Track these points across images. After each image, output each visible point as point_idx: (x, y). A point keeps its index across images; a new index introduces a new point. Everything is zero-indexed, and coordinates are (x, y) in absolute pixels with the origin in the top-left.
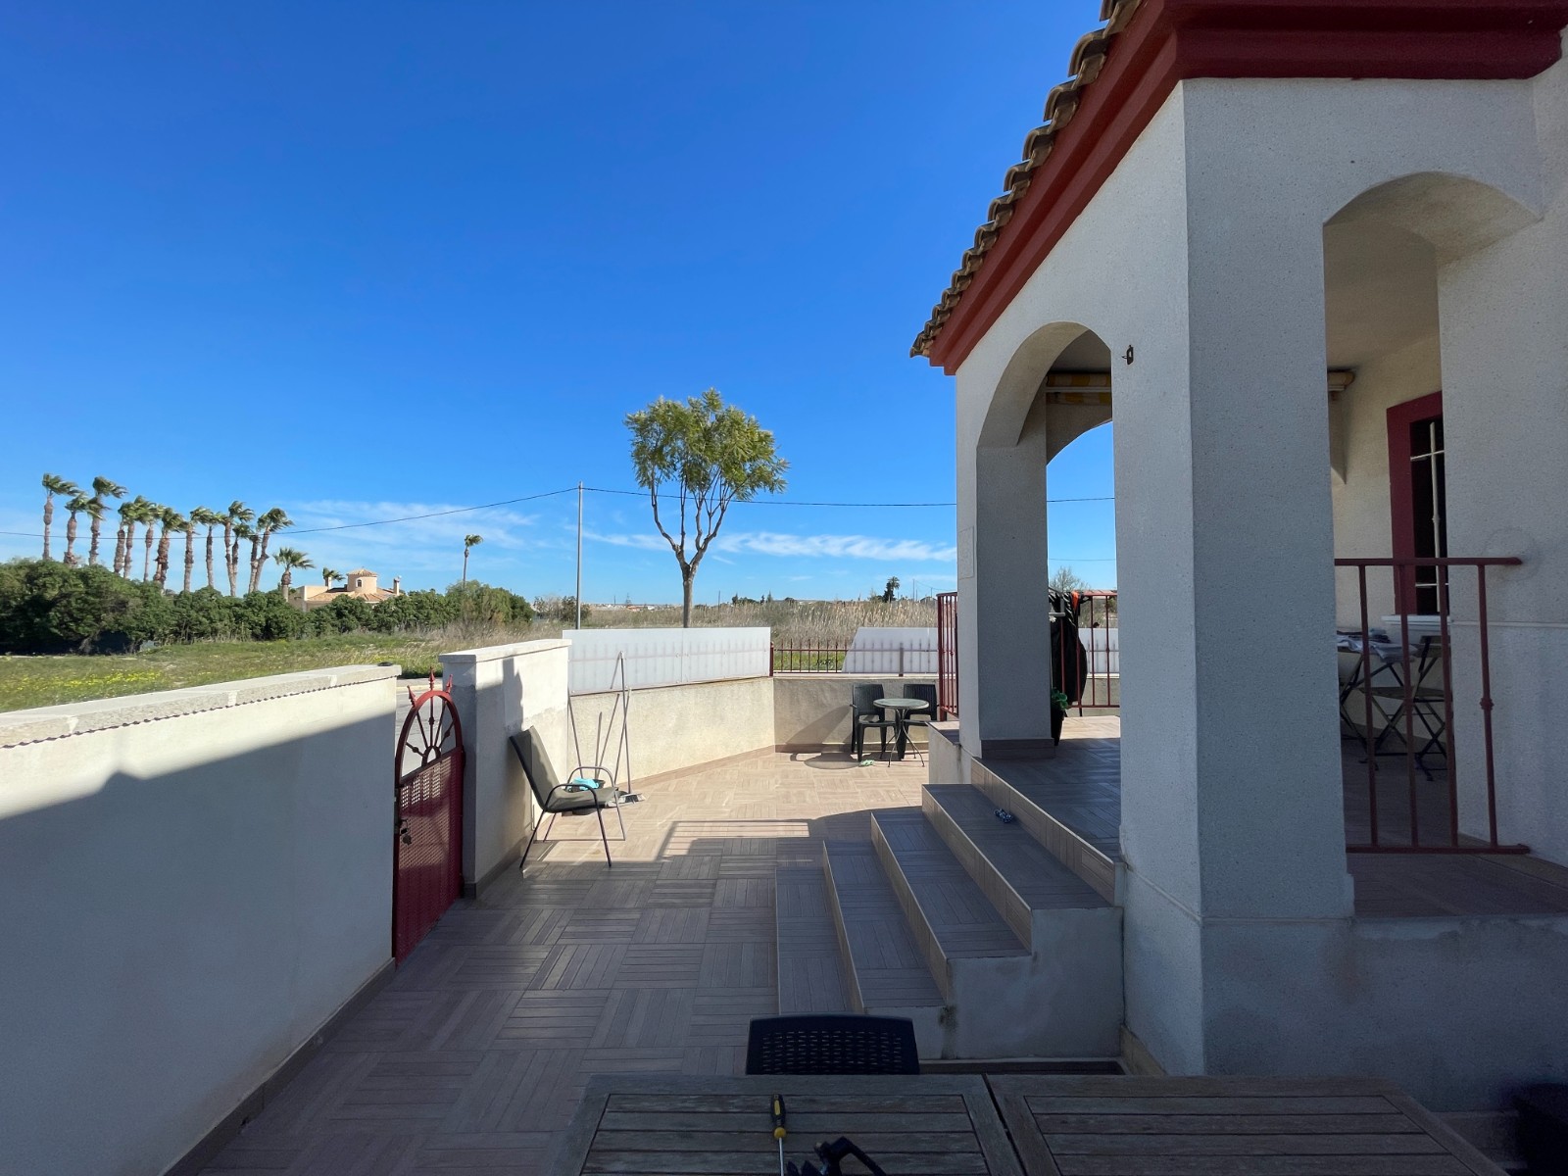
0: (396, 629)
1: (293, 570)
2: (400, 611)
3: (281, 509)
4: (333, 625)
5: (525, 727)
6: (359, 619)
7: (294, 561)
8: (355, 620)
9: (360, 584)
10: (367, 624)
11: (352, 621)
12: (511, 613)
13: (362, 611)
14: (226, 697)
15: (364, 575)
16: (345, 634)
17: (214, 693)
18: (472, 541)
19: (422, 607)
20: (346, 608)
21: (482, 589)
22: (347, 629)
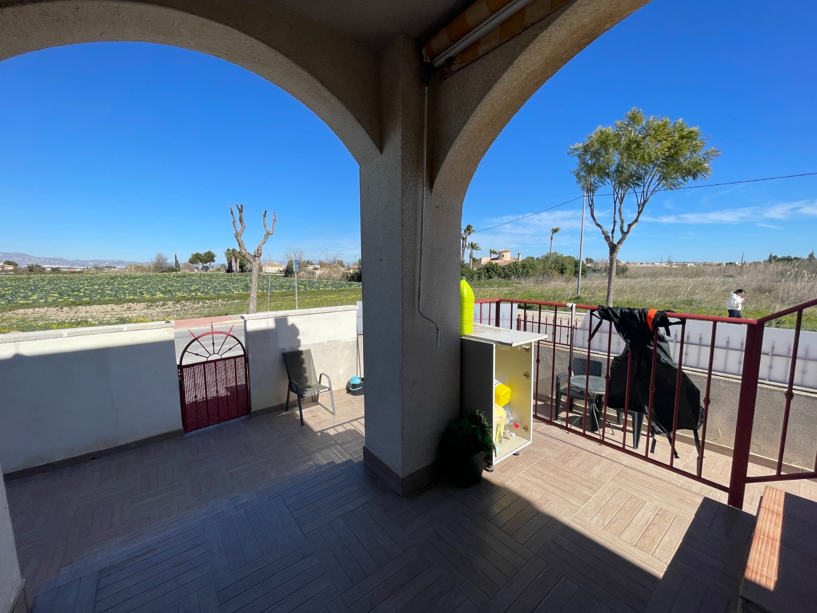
0: (513, 277)
1: (473, 251)
2: (515, 269)
3: (471, 225)
4: (485, 276)
5: (301, 349)
6: (496, 273)
7: (473, 248)
8: (495, 274)
9: (503, 256)
10: (499, 275)
11: (492, 273)
12: (574, 270)
13: (497, 269)
14: (62, 334)
15: (505, 252)
16: (490, 279)
17: (72, 331)
18: (555, 231)
19: (525, 267)
20: (490, 268)
21: (558, 257)
22: (490, 277)
